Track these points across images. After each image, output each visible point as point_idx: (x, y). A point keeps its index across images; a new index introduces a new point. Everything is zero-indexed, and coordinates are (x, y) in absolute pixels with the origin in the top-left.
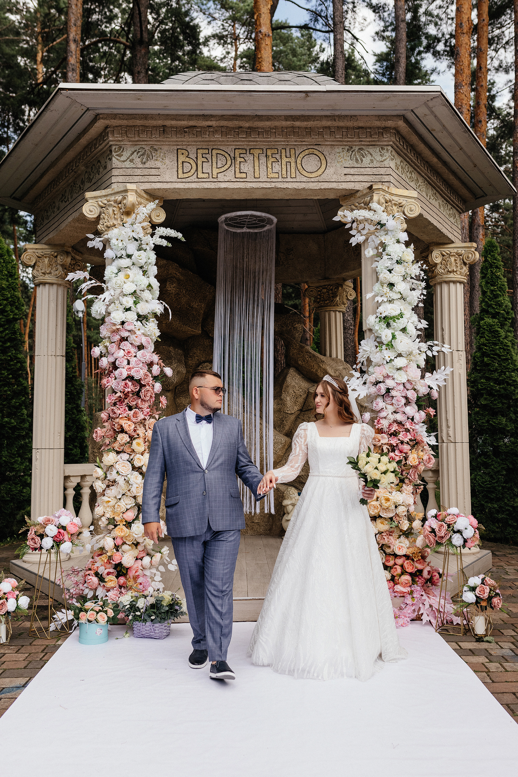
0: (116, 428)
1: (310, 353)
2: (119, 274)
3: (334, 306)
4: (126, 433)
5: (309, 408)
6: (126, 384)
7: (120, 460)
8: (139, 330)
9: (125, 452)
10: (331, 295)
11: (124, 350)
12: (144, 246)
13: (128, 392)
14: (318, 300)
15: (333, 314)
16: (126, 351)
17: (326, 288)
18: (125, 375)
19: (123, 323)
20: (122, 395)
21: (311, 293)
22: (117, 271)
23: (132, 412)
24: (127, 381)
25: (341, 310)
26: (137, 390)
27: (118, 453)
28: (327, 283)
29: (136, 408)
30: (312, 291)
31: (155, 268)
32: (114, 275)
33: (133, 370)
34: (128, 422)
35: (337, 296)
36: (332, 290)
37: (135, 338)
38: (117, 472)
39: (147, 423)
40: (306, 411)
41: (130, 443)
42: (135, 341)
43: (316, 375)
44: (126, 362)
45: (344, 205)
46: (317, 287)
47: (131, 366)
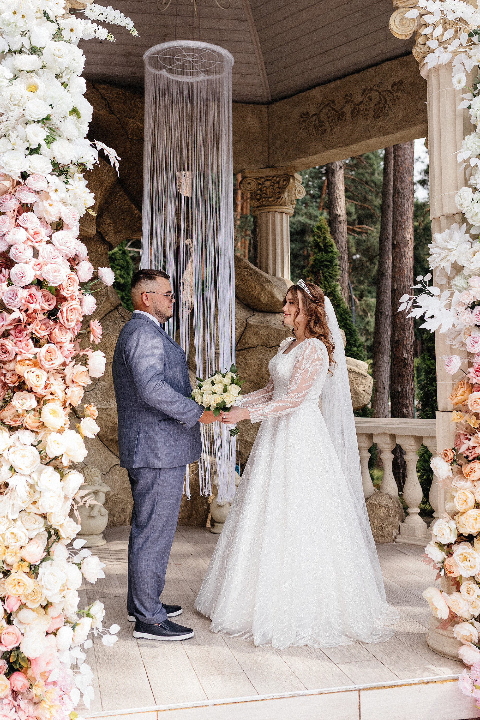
0: (10, 380)
1: (251, 269)
2: (15, 82)
3: (281, 205)
4: (30, 391)
5: (247, 346)
6: (30, 295)
7: (18, 444)
8: (56, 190)
9: (26, 428)
10: (277, 190)
11: (26, 229)
12: (66, 34)
13: (35, 311)
14: (258, 197)
15: (278, 216)
16: (32, 232)
17: (270, 180)
18: (29, 278)
19: (24, 176)
20: (23, 316)
21: (249, 186)
22: (12, 76)
23: (43, 350)
24: (33, 290)
25: (289, 211)
26: (52, 307)
27: (12, 429)
28: (272, 173)
29: (48, 342)
30: (249, 183)
31: (83, 81)
32: (6, 83)
33: (46, 268)
34: (34, 369)
35: (283, 192)
36: (278, 183)
37: (48, 206)
38: (11, 468)
39: (68, 371)
40: (242, 350)
41: (38, 411)
42: (47, 212)
43: (259, 300)
44: (30, 253)
45: (399, 5)
46: (257, 179)
47: (40, 260)
